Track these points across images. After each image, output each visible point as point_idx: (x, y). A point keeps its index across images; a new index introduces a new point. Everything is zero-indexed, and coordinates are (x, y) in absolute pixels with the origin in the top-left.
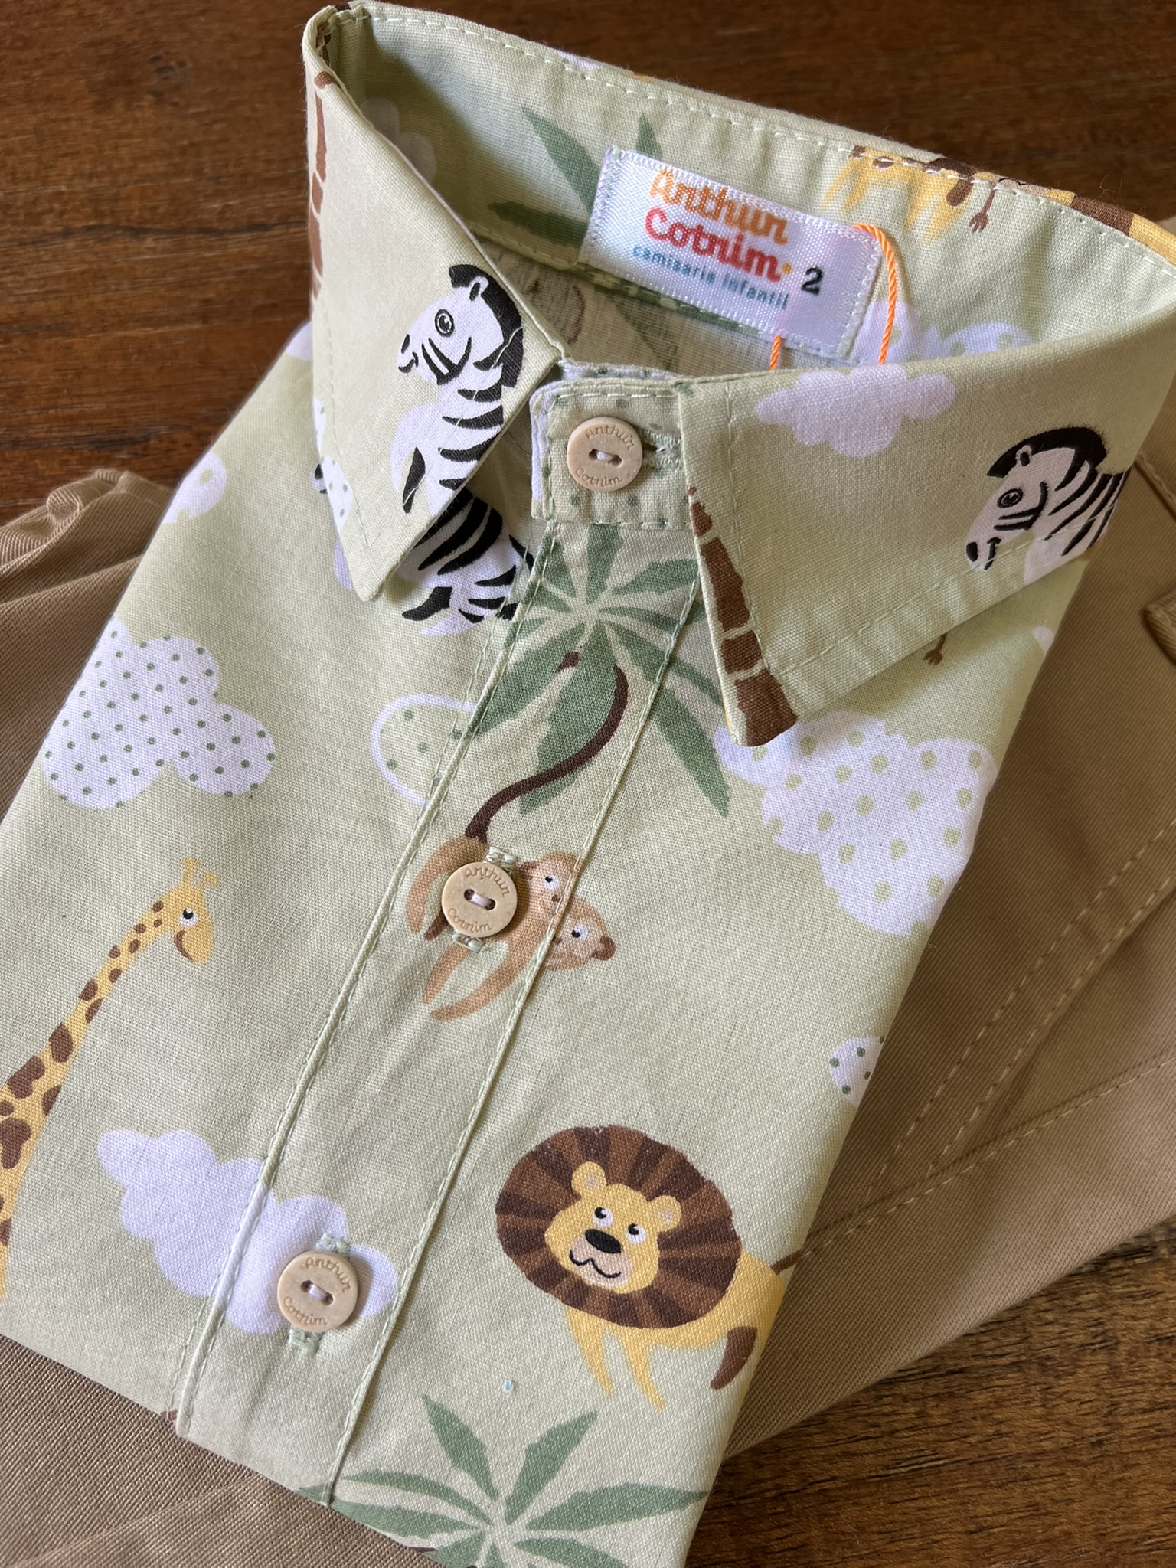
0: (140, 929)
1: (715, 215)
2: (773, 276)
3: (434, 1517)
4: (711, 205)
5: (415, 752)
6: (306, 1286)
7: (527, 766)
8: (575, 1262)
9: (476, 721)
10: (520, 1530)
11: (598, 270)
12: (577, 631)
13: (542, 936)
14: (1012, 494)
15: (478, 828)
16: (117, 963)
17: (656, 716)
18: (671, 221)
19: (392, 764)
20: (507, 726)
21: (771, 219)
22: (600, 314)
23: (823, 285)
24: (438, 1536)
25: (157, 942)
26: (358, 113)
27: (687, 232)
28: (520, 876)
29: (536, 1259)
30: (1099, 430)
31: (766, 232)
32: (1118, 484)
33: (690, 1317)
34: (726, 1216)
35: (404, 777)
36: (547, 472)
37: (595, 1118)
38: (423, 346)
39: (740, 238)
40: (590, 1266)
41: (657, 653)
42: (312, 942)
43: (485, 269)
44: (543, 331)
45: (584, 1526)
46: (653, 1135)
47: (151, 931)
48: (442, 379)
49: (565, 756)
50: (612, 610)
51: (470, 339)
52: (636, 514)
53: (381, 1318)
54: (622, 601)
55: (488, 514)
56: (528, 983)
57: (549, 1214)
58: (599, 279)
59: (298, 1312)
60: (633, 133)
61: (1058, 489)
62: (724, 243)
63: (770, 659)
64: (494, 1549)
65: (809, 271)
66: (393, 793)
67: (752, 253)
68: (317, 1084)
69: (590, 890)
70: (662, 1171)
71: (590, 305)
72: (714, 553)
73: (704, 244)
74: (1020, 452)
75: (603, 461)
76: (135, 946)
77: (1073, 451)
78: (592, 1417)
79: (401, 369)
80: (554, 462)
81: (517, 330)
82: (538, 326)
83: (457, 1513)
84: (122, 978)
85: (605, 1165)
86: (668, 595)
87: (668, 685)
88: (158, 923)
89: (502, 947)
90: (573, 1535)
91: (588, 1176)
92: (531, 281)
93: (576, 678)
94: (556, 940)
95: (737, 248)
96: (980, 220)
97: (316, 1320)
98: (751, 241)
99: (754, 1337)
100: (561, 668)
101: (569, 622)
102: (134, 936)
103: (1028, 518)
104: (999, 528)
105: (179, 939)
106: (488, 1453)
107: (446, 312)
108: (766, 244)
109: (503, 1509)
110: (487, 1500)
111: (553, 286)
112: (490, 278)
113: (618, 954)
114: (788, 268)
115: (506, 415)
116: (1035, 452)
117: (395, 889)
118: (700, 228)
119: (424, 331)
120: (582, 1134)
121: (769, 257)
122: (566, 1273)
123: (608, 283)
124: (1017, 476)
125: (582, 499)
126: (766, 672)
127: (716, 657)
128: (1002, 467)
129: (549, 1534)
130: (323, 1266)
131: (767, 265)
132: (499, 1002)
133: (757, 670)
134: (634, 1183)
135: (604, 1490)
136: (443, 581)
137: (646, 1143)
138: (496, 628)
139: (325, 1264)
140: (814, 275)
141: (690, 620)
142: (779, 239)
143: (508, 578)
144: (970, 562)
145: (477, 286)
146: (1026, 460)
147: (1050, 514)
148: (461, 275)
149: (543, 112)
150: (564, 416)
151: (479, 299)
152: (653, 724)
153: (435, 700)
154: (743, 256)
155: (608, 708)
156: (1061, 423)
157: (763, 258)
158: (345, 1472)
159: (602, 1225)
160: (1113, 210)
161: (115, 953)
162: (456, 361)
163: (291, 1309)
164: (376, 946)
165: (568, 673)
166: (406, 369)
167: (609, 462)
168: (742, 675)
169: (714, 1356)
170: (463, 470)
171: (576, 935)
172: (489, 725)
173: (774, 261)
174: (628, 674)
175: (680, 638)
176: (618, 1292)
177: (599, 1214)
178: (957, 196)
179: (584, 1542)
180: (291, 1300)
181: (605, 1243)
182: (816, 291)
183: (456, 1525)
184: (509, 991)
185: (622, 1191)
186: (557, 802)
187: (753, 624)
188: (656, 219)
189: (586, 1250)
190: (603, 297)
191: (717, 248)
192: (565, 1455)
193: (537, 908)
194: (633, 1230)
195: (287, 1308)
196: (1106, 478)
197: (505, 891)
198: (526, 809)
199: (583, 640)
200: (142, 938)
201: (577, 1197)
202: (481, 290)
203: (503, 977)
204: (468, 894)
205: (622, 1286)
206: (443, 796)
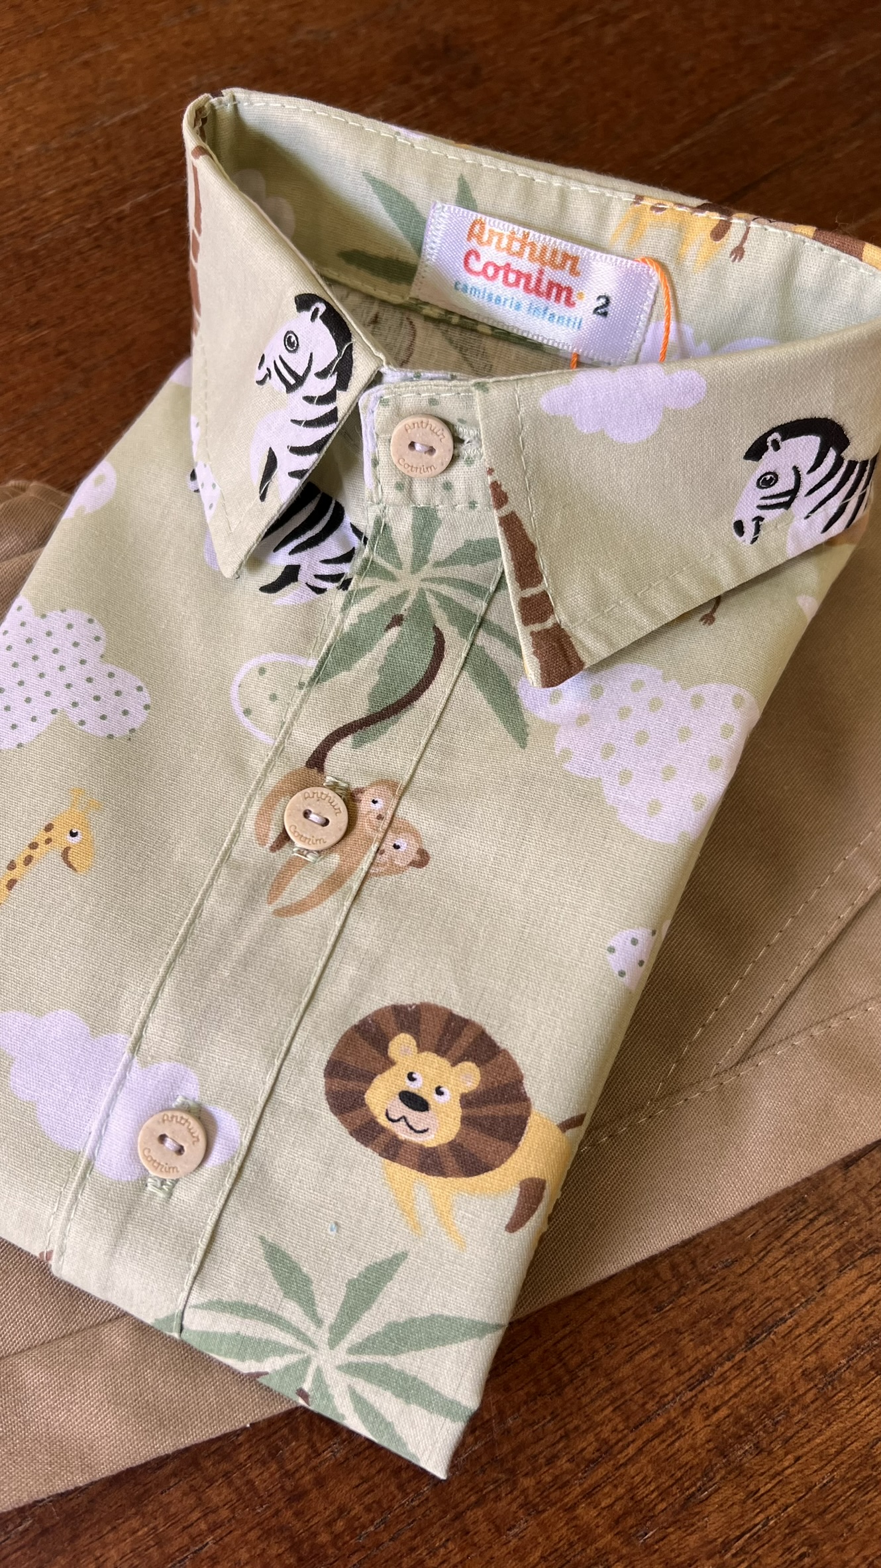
0: (33, 846)
1: (520, 254)
2: (569, 303)
3: (268, 1342)
4: (516, 246)
5: (267, 701)
6: (162, 1138)
7: (359, 711)
8: (390, 1120)
9: (317, 673)
10: (341, 1355)
11: (426, 303)
12: (403, 596)
13: (368, 848)
14: (768, 477)
15: (317, 760)
16: (13, 874)
17: (468, 667)
18: (483, 260)
19: (247, 712)
20: (344, 677)
21: (566, 256)
22: (429, 339)
23: (610, 309)
24: (271, 1360)
25: (49, 857)
26: (225, 177)
27: (497, 269)
28: (351, 799)
29: (356, 1116)
30: (840, 421)
31: (562, 267)
32: (865, 470)
33: (487, 1168)
34: (518, 1080)
35: (256, 722)
36: (375, 463)
37: (407, 998)
38: (275, 362)
39: (541, 272)
40: (402, 1123)
41: (470, 615)
42: (177, 857)
43: (323, 296)
44: (369, 344)
45: (396, 1352)
46: (457, 1011)
47: (42, 847)
48: (290, 388)
49: (391, 701)
50: (433, 580)
51: (311, 354)
52: (451, 498)
53: (225, 1168)
54: (440, 572)
55: (332, 506)
56: (355, 887)
57: (368, 1078)
58: (427, 310)
59: (155, 1161)
60: (453, 190)
61: (809, 472)
62: (528, 278)
63: (561, 616)
64: (319, 1371)
65: (599, 298)
66: (248, 735)
67: (551, 284)
68: (177, 968)
69: (409, 811)
70: (464, 1041)
71: (420, 332)
72: (511, 524)
73: (512, 277)
74: (770, 439)
75: (420, 451)
76: (28, 860)
77: (819, 439)
78: (404, 1255)
79: (257, 382)
80: (381, 454)
81: (349, 344)
82: (365, 340)
83: (288, 1339)
84: (17, 886)
85: (416, 1035)
86: (480, 567)
87: (479, 642)
88: (48, 841)
89: (335, 860)
90: (387, 1359)
91: (402, 1045)
92: (372, 314)
93: (401, 635)
94: (379, 851)
95: (539, 281)
96: (739, 252)
97: (170, 1168)
98: (550, 274)
99: (543, 1188)
100: (389, 627)
101: (395, 589)
102: (28, 852)
103: (787, 499)
104: (761, 507)
105: (65, 854)
106: (314, 1287)
107: (292, 332)
108: (562, 277)
109: (327, 1335)
110: (313, 1328)
111: (391, 319)
112: (327, 304)
113: (431, 863)
114: (581, 295)
115: (340, 415)
116: (783, 439)
117: (246, 812)
118: (508, 265)
119: (276, 349)
120: (397, 1010)
121: (566, 287)
122: (383, 1130)
123: (434, 313)
124: (771, 459)
125: (404, 486)
126: (557, 626)
127: (515, 614)
128: (756, 452)
129: (366, 1358)
130: (177, 1122)
131: (564, 294)
132: (330, 903)
133: (549, 624)
134: (440, 1051)
135: (413, 1320)
136: (294, 560)
137: (452, 1017)
138: (335, 596)
139: (179, 1120)
140: (603, 301)
141: (497, 589)
142: (574, 272)
143: (347, 557)
144: (737, 537)
145: (317, 310)
146: (776, 446)
147: (806, 496)
148: (304, 302)
149: (379, 175)
150: (387, 414)
151: (318, 321)
152: (465, 673)
153: (284, 658)
154: (544, 287)
155: (428, 660)
156: (804, 414)
157: (560, 289)
158: (192, 1301)
159: (413, 1087)
160: (848, 240)
161: (12, 866)
162: (301, 373)
163: (149, 1159)
164: (229, 857)
165: (394, 632)
166: (261, 382)
167: (425, 453)
168: (537, 627)
169: (509, 1203)
170: (308, 462)
171: (396, 847)
172: (328, 676)
173: (569, 291)
174: (445, 632)
175: (489, 604)
176: (427, 1146)
177: (411, 1077)
178: (719, 233)
179: (396, 1367)
180: (149, 1151)
181: (415, 1102)
182: (605, 314)
183: (286, 1350)
184: (339, 893)
185: (431, 1058)
186: (384, 738)
187: (546, 584)
188: (473, 258)
189: (399, 1109)
190: (431, 326)
191: (523, 281)
192: (380, 1289)
193: (364, 824)
194: (439, 1092)
195: (146, 1157)
196: (852, 464)
197: (338, 811)
198: (357, 745)
199: (407, 605)
200: (35, 853)
201: (391, 1063)
202: (320, 314)
203: (335, 882)
204: (306, 814)
205: (430, 1141)
206: (288, 733)
